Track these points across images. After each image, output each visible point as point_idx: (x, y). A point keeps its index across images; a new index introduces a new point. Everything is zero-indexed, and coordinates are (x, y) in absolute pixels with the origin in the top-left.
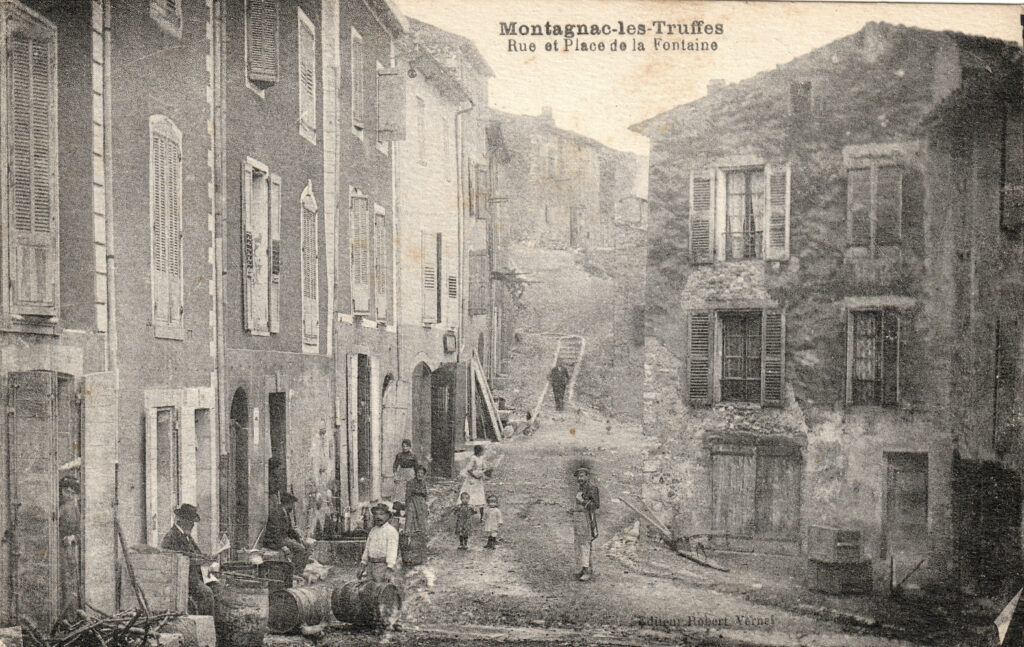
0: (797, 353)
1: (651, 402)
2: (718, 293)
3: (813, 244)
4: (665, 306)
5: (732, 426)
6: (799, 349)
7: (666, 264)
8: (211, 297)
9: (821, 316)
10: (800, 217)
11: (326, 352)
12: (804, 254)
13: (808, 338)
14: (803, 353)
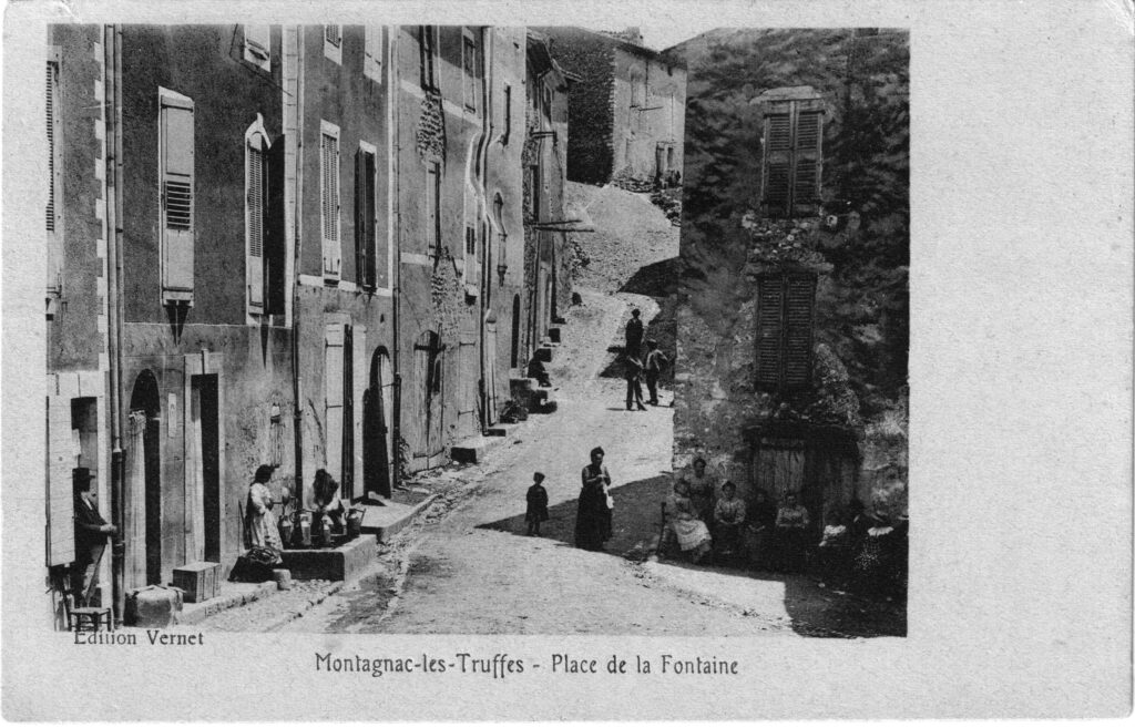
0: (856, 328)
1: (683, 385)
2: (763, 253)
3: (876, 196)
4: (703, 268)
5: (777, 415)
6: (858, 323)
7: (705, 218)
8: (101, 260)
9: (885, 283)
10: (862, 163)
11: (283, 324)
12: (866, 208)
13: (869, 310)
14: (862, 328)
